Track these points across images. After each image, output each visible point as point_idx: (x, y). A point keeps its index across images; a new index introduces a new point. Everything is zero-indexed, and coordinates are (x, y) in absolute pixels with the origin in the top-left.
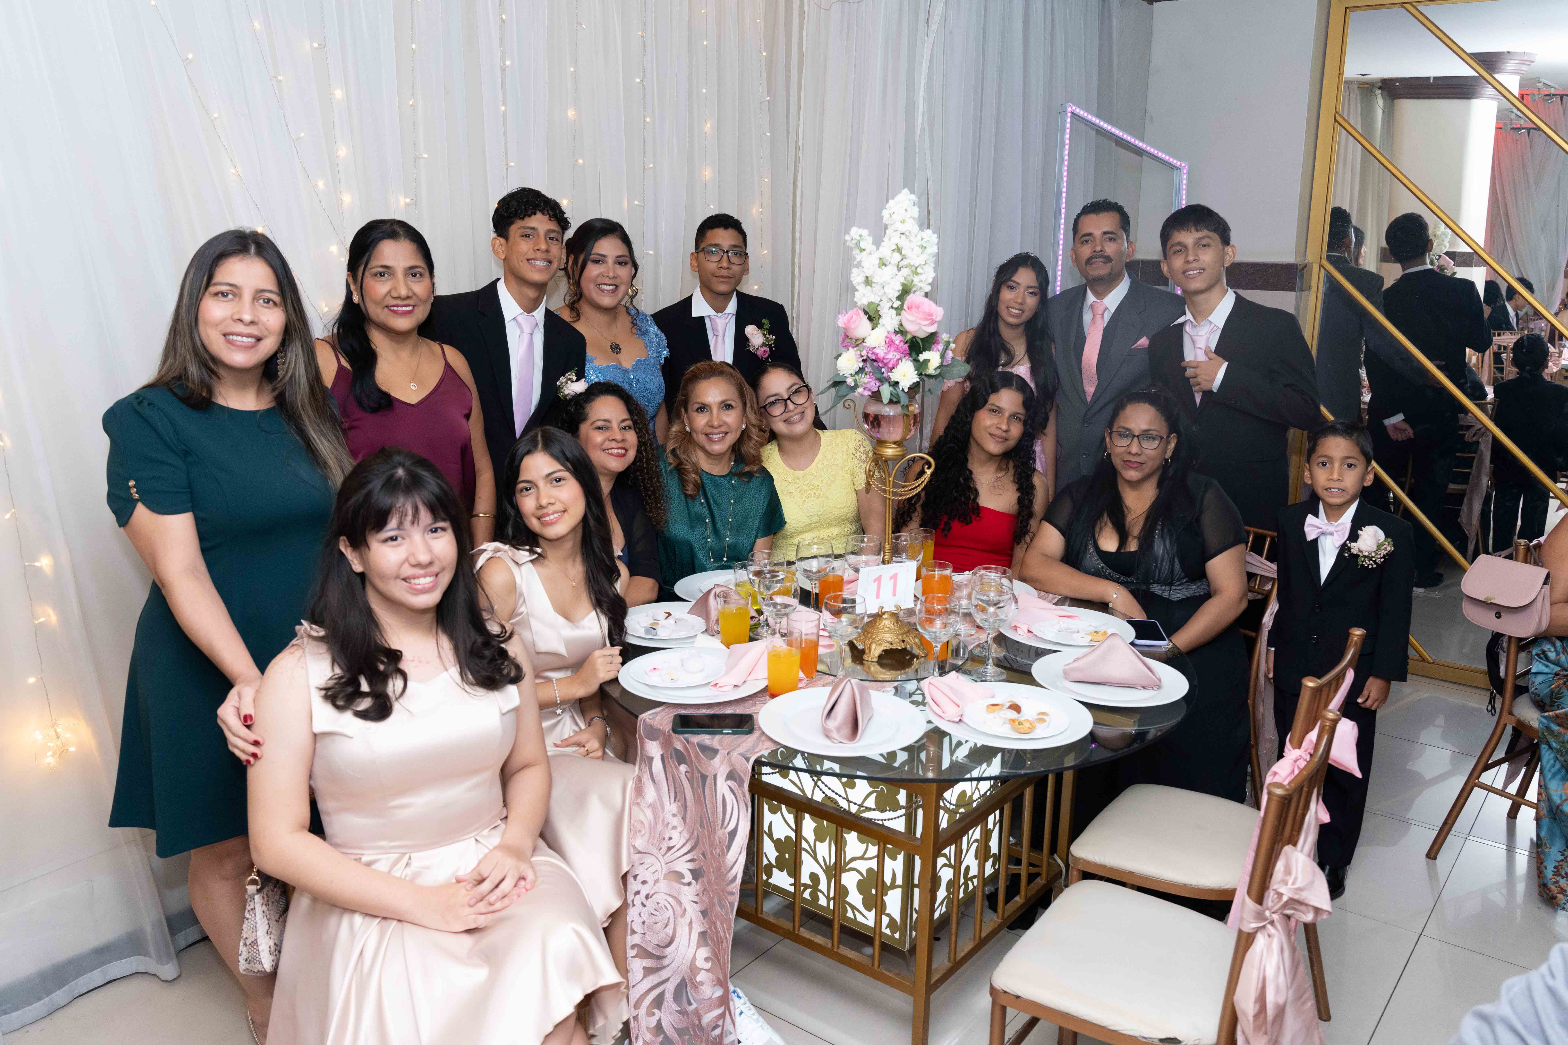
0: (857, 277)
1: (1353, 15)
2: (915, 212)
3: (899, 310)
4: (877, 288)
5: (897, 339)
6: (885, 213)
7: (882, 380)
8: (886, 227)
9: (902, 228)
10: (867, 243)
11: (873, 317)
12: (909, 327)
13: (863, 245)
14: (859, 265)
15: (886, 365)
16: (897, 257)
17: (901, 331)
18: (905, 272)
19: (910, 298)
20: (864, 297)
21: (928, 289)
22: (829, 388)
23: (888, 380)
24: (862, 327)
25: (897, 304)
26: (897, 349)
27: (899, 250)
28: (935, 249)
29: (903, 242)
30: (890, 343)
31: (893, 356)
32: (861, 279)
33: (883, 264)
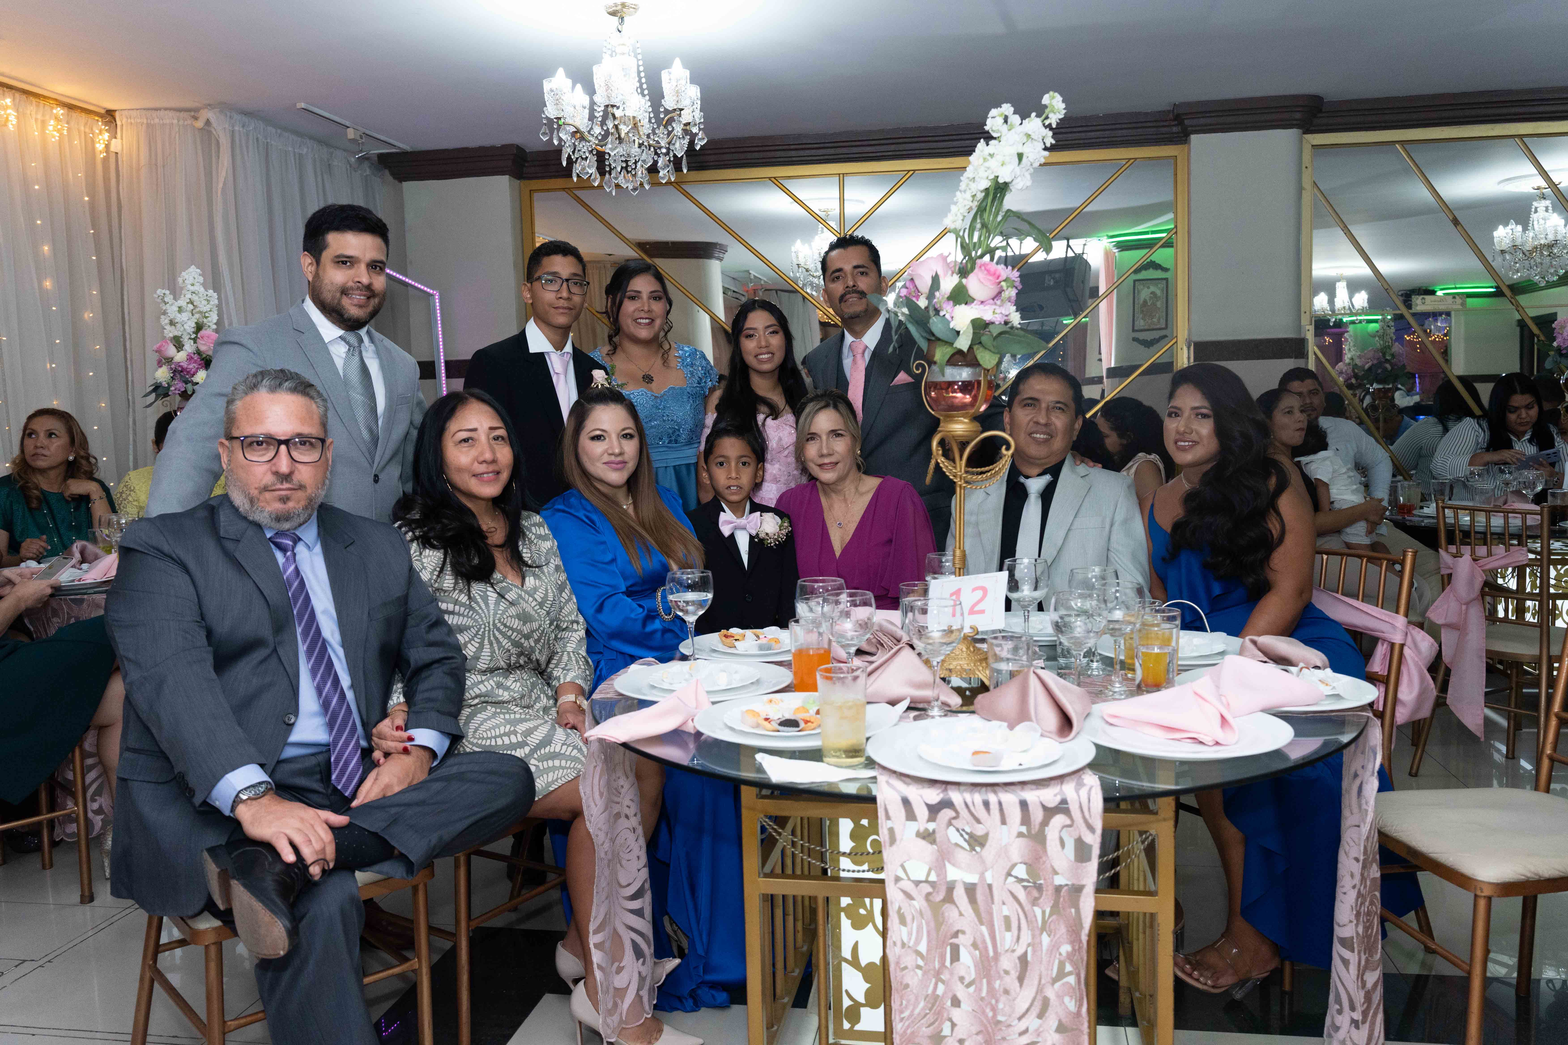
0: (164, 321)
1: (536, 196)
2: (201, 279)
3: (195, 340)
4: (179, 325)
5: (196, 357)
6: (180, 280)
7: (186, 382)
8: (182, 289)
9: (192, 288)
10: (169, 298)
11: (178, 344)
12: (203, 348)
13: (166, 300)
14: (165, 313)
15: (188, 372)
16: (191, 307)
17: (198, 352)
18: (197, 316)
19: (202, 333)
20: (170, 332)
21: (215, 327)
22: (151, 392)
23: (192, 382)
24: (171, 351)
25: (193, 336)
26: (195, 362)
27: (191, 302)
28: (216, 302)
29: (195, 298)
30: (190, 358)
31: (192, 366)
32: (167, 321)
33: (180, 310)
